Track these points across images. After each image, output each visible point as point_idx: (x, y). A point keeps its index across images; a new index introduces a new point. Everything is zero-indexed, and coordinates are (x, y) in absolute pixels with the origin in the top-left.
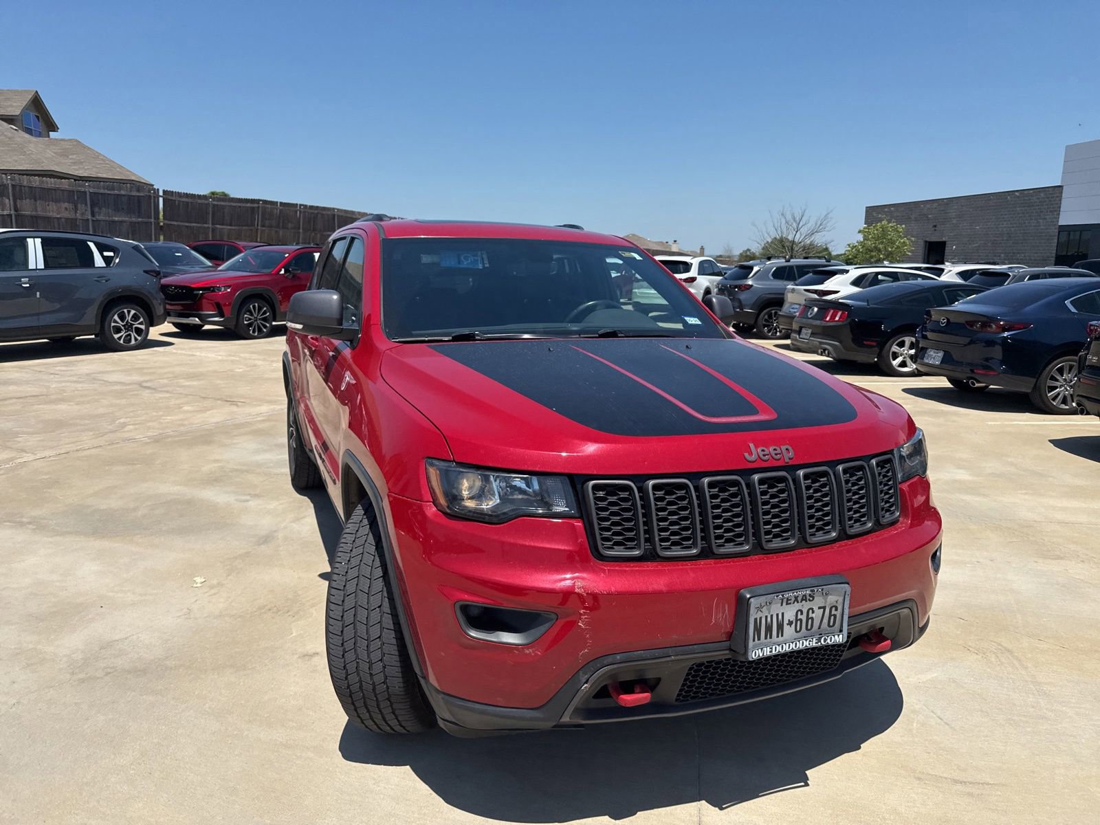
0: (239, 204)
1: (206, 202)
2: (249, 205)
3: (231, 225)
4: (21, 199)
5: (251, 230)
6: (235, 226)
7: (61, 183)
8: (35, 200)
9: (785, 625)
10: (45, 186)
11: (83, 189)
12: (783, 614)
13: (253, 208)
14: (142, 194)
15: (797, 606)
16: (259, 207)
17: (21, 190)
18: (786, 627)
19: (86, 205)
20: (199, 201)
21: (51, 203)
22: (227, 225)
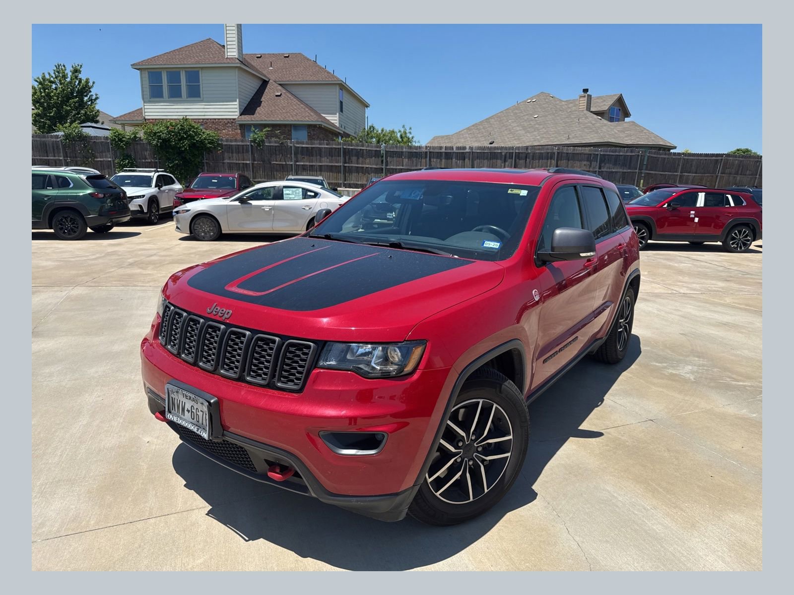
0: (706, 158)
1: (679, 157)
2: (714, 158)
3: (696, 173)
4: (561, 160)
5: (712, 176)
6: (699, 173)
7: (585, 150)
8: (569, 160)
9: (185, 411)
10: (575, 152)
11: (597, 153)
12: (185, 403)
13: (717, 160)
14: (633, 154)
15: (192, 403)
16: (722, 159)
17: (562, 155)
18: (186, 412)
19: (597, 162)
20: (674, 157)
21: (577, 162)
22: (693, 173)
